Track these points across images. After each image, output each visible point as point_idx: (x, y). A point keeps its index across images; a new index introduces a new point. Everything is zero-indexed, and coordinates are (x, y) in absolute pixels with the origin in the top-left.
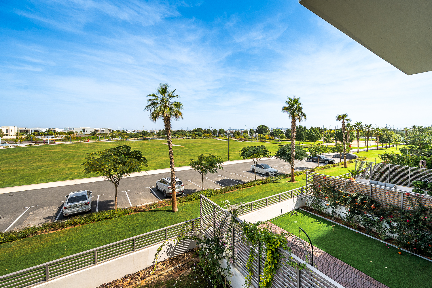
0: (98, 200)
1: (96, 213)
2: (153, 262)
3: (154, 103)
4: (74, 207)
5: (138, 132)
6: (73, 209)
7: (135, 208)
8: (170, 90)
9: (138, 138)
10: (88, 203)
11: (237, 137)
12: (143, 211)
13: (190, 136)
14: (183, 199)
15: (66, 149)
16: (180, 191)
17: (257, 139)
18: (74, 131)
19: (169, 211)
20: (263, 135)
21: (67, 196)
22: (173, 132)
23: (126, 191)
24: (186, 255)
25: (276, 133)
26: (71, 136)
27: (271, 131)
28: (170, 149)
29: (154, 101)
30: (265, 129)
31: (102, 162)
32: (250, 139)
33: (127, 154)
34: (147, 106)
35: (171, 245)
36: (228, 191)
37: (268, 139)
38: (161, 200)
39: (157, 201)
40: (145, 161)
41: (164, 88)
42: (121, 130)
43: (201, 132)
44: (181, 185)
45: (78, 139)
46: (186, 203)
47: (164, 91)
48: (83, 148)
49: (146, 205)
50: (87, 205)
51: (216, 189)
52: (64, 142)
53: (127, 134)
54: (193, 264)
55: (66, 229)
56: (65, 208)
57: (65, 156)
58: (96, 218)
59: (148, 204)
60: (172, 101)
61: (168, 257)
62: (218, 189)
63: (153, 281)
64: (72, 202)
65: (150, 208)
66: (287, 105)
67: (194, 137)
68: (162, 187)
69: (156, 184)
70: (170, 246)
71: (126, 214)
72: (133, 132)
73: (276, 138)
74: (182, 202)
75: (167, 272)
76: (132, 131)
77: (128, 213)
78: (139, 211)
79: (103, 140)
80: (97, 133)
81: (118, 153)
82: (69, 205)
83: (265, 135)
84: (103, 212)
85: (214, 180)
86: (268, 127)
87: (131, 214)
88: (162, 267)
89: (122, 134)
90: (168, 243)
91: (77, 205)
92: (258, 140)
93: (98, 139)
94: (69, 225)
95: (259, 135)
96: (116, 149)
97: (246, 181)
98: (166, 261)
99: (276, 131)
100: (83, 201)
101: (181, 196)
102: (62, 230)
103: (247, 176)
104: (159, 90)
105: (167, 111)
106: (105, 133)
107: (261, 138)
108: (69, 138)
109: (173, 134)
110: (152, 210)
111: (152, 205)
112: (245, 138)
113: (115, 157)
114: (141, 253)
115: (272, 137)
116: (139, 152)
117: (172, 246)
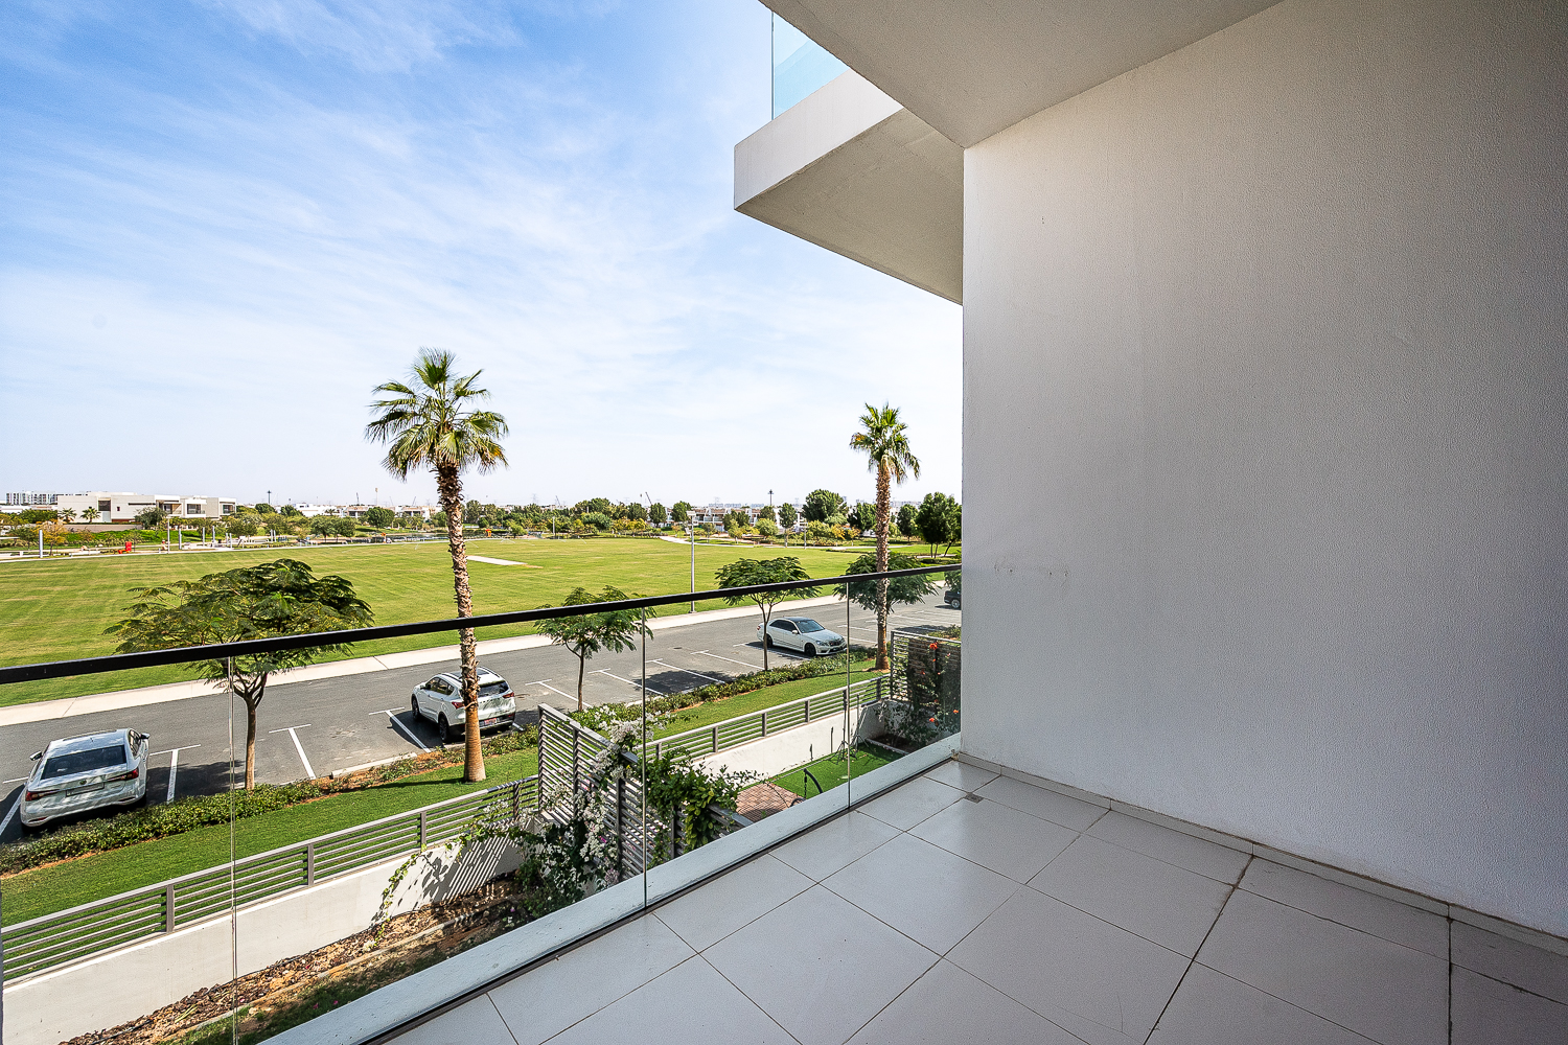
0: (174, 763)
1: (168, 807)
2: (376, 918)
3: (396, 415)
4: (71, 791)
5: (353, 513)
6: (67, 800)
7: (326, 781)
8: (456, 371)
9: (354, 538)
10: (131, 773)
11: (737, 530)
12: (355, 789)
13: (564, 529)
14: (512, 741)
15: (17, 582)
16: (499, 715)
17: (803, 538)
18: (54, 508)
19: (453, 781)
20: (824, 524)
21: (40, 756)
22: (499, 514)
23: (291, 730)
24: (490, 890)
25: (866, 518)
26: (43, 530)
27: (851, 511)
28: (460, 569)
29: (400, 407)
30: (832, 504)
31: (193, 618)
32: (780, 537)
33: (295, 590)
34: (374, 424)
35: (438, 861)
36: (672, 707)
37: (840, 539)
38: (427, 750)
39: (414, 752)
40: (364, 614)
41: (438, 365)
42: (278, 502)
43: (607, 513)
44: (504, 694)
45: (75, 540)
46: (518, 753)
47: (436, 374)
48: (103, 575)
49: (371, 770)
50: (126, 779)
51: (631, 704)
52: (8, 556)
53: (304, 522)
54: (508, 910)
55: (36, 869)
56: (33, 797)
57: (15, 612)
58: (166, 824)
59: (377, 764)
60: (465, 408)
61: (427, 901)
62: (636, 703)
63: (370, 964)
64: (61, 774)
65: (384, 777)
66: (865, 431)
67: (578, 530)
68: (433, 705)
69: (414, 698)
70: (434, 864)
71: (290, 802)
72: (331, 511)
73: (867, 533)
74: (503, 750)
75: (422, 938)
76: (328, 508)
77: (299, 799)
78: (341, 791)
79: (193, 545)
80: (169, 517)
81: (259, 585)
82: (50, 783)
83: (831, 524)
84: (195, 801)
85: (628, 677)
86: (841, 496)
87: (310, 801)
88: (407, 927)
89: (284, 521)
90: (429, 856)
91: (83, 782)
92: (809, 542)
93: (175, 538)
94: (51, 854)
95: (811, 523)
96: (250, 573)
97: (734, 674)
98: (420, 911)
99: (866, 510)
100: (111, 768)
101: (503, 731)
102: (21, 873)
103: (744, 659)
104: (419, 371)
105: (448, 440)
106: (204, 516)
107: (817, 534)
108: (31, 538)
109: (499, 520)
110: (391, 783)
111: (393, 768)
112: (763, 533)
113: (244, 601)
114: (332, 888)
115: (853, 532)
116: (342, 584)
117: (443, 864)
